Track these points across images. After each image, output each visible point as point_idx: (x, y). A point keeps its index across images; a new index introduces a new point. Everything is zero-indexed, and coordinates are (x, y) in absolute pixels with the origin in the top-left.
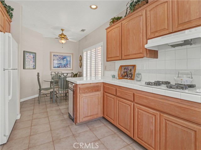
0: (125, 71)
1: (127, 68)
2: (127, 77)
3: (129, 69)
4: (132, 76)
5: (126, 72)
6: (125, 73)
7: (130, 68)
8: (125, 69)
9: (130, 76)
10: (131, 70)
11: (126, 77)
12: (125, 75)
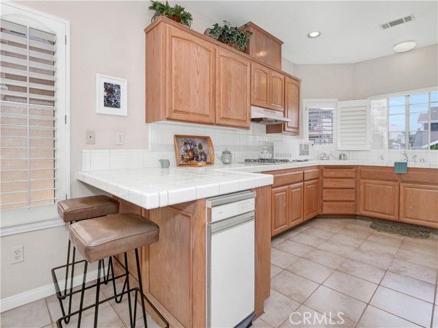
0: (189, 148)
1: (190, 142)
2: (197, 160)
3: (197, 145)
4: (206, 158)
5: (192, 150)
6: (190, 154)
7: (198, 142)
8: (186, 144)
9: (203, 157)
10: (200, 147)
11: (195, 161)
12: (192, 156)
